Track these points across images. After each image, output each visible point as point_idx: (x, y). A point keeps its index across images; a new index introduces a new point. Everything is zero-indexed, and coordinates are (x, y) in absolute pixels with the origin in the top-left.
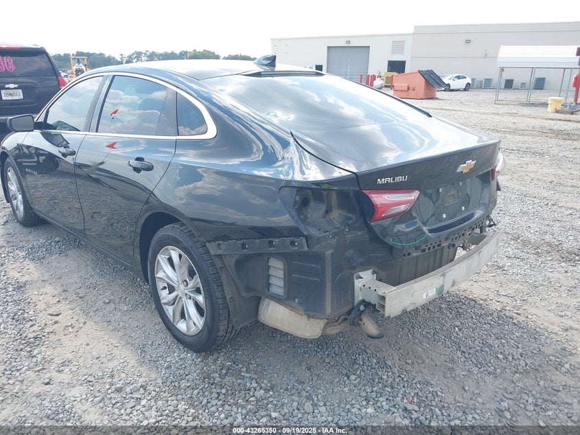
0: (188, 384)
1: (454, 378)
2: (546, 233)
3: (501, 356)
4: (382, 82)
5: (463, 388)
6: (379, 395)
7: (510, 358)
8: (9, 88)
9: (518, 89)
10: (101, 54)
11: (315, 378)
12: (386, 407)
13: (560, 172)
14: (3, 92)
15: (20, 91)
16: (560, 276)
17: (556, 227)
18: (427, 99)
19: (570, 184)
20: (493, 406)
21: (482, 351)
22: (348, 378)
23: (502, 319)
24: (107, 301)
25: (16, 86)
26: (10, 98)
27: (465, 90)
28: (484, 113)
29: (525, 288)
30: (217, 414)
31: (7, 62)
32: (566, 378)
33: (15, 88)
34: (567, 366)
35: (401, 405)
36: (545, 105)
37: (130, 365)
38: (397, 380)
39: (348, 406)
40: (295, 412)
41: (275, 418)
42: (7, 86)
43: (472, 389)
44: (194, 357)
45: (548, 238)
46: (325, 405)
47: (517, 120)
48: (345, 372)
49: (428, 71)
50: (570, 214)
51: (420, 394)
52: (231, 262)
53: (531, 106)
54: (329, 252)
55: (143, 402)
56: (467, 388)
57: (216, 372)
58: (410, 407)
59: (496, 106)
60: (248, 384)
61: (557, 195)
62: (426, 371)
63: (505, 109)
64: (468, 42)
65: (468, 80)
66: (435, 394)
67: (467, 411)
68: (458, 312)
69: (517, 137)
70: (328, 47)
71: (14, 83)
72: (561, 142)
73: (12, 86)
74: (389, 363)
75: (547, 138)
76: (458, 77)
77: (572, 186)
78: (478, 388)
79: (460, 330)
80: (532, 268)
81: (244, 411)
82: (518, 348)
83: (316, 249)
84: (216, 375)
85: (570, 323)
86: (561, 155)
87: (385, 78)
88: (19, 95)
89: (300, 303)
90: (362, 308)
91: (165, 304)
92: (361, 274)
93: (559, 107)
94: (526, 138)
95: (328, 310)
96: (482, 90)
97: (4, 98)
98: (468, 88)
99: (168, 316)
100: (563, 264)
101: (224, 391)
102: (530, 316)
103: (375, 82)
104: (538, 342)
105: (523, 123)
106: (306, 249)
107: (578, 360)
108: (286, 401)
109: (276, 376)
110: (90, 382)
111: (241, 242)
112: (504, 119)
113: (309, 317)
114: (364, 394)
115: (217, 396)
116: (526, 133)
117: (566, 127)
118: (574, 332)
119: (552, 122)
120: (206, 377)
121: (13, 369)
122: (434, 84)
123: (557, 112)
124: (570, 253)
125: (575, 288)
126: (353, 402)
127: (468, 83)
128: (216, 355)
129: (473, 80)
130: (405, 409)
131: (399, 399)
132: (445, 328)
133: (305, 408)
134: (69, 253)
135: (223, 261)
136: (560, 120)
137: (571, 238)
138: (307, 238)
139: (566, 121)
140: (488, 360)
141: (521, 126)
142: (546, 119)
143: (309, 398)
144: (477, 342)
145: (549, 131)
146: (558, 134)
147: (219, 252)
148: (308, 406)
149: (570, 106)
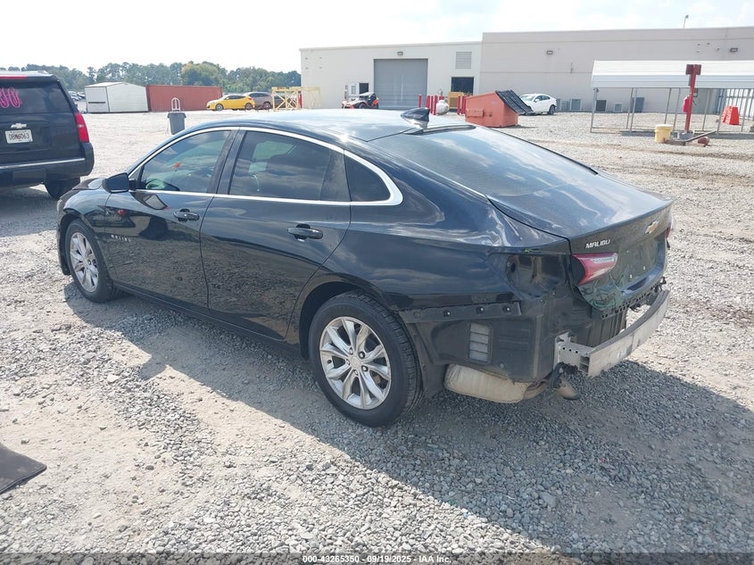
0: (378, 458)
1: (638, 438)
2: (690, 289)
3: (678, 416)
4: (447, 105)
5: (650, 447)
6: (573, 457)
7: (687, 416)
8: (15, 129)
9: (612, 112)
10: (61, 68)
11: (504, 446)
12: (583, 467)
13: (686, 218)
14: (7, 133)
15: (29, 132)
16: (716, 335)
17: (699, 282)
18: (508, 127)
19: (703, 233)
20: (683, 461)
21: (658, 412)
22: (538, 443)
23: (669, 381)
24: (246, 382)
25: (25, 125)
26: (16, 141)
27: (549, 113)
28: (580, 145)
29: (683, 349)
30: (420, 483)
31: (12, 96)
32: (744, 433)
33: (23, 129)
34: (743, 421)
35: (597, 465)
36: (651, 133)
37: (307, 444)
38: (586, 443)
39: (546, 469)
40: (498, 477)
41: (481, 484)
42: (13, 126)
43: (658, 448)
44: (371, 432)
45: (693, 295)
46: (523, 469)
47: (622, 153)
48: (532, 438)
49: (507, 92)
50: (712, 268)
51: (611, 454)
52: (426, 331)
53: (633, 135)
54: (539, 316)
55: (341, 477)
56: (653, 447)
57: (401, 445)
58: (606, 466)
59: (592, 135)
60: (440, 454)
61: (691, 245)
62: (608, 434)
63: (604, 140)
64: (550, 53)
65: (553, 101)
66: (626, 454)
67: (660, 467)
68: (623, 375)
69: (628, 175)
70: (375, 60)
71: (23, 123)
72: (680, 181)
73: (19, 125)
74: (572, 427)
75: (662, 177)
76: (541, 98)
77: (706, 235)
78: (663, 446)
79: (631, 393)
80: (685, 328)
81: (448, 479)
82: (692, 407)
83: (529, 314)
84: (403, 448)
85: (736, 382)
86: (684, 197)
87: (449, 100)
88: (27, 137)
89: (505, 368)
90: (561, 370)
91: (331, 378)
92: (561, 337)
93: (668, 136)
94: (639, 177)
95: (535, 373)
96: (569, 114)
97: (9, 141)
98: (552, 111)
99: (336, 391)
100: (716, 322)
101: (418, 462)
102: (696, 377)
103: (437, 105)
104: (710, 401)
105: (631, 158)
106: (520, 314)
107: (751, 415)
108: (484, 468)
109: (463, 446)
110: (274, 462)
111: (443, 309)
112: (607, 152)
113: (514, 382)
114: (558, 457)
115: (412, 467)
116: (637, 170)
117: (681, 163)
118: (742, 390)
119: (662, 155)
120: (394, 450)
121: (185, 454)
122: (515, 108)
123: (665, 142)
124: (721, 310)
125: (734, 346)
126: (550, 465)
127: (553, 105)
128: (394, 430)
129: (558, 101)
130: (602, 468)
131: (592, 460)
132: (616, 392)
133: (505, 473)
134: (169, 331)
135: (417, 330)
136: (672, 153)
137: (717, 294)
138: (520, 302)
139: (679, 154)
140: (666, 419)
141: (629, 162)
142: (655, 152)
143: (505, 464)
144: (651, 404)
145: (663, 168)
146: (674, 170)
147: (415, 321)
148: (507, 471)
149: (681, 135)
